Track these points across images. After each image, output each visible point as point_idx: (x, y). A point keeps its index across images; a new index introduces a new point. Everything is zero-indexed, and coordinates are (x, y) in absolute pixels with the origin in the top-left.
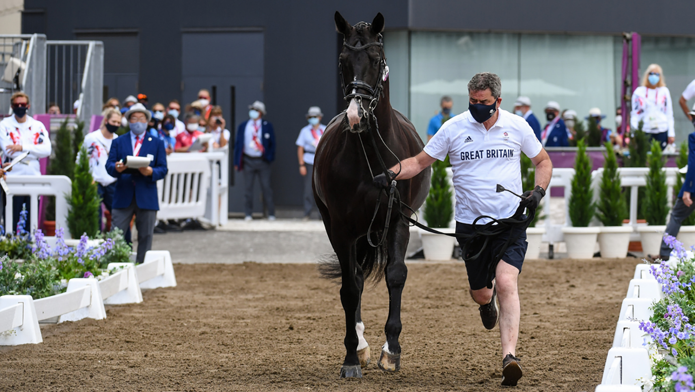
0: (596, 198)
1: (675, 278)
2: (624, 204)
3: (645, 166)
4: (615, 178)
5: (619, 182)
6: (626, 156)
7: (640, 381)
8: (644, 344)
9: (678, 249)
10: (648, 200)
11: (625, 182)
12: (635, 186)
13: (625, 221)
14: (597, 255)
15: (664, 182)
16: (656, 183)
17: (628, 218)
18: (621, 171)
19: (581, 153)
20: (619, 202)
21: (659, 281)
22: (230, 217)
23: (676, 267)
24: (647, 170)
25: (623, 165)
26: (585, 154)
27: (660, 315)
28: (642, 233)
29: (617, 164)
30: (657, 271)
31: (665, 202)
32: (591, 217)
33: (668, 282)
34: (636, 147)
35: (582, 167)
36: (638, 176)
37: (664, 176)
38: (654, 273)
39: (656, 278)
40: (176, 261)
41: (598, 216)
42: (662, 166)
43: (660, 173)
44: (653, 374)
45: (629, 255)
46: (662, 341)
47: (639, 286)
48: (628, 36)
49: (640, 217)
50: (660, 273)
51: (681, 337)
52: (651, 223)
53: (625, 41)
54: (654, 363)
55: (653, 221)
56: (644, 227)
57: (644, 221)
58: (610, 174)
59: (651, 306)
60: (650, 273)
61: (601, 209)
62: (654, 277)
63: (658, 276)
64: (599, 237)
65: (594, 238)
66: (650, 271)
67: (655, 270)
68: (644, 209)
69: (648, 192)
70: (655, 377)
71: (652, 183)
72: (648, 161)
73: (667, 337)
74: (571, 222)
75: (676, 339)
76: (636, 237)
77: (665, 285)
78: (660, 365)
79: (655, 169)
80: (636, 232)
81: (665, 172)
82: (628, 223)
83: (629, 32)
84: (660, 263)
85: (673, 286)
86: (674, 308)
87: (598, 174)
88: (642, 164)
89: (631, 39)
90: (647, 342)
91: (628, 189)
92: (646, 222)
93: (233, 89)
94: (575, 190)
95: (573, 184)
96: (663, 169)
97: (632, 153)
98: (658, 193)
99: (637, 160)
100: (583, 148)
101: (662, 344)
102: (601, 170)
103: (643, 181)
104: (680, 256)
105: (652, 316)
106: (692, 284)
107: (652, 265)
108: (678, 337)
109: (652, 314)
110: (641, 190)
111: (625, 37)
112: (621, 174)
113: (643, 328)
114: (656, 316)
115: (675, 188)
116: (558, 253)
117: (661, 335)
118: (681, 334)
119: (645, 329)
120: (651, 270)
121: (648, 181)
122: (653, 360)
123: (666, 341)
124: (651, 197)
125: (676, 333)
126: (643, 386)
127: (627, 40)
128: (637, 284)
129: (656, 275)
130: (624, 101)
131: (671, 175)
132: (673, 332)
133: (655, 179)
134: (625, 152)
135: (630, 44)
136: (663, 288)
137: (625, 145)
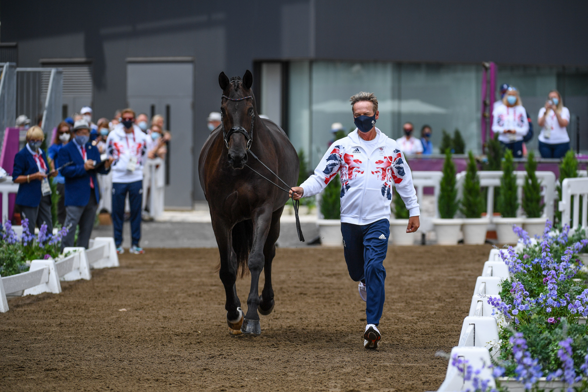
0: (460, 196)
1: (520, 261)
2: (483, 201)
3: (500, 170)
4: (476, 180)
5: (478, 182)
7: (489, 344)
8: (493, 314)
9: (525, 237)
10: (502, 198)
11: (483, 182)
12: (491, 186)
14: (461, 242)
15: (515, 183)
16: (509, 183)
17: (485, 212)
18: (481, 174)
19: (448, 159)
20: (479, 199)
21: (506, 263)
22: (166, 210)
23: (522, 251)
24: (500, 173)
25: (482, 169)
26: (451, 160)
27: (506, 289)
28: (497, 224)
29: (477, 168)
30: (505, 255)
31: (516, 199)
32: (455, 211)
33: (514, 264)
34: (493, 154)
35: (449, 170)
36: (494, 177)
37: (515, 178)
38: (502, 257)
39: (504, 261)
41: (462, 211)
42: (513, 170)
43: (512, 176)
44: (500, 339)
45: (486, 242)
46: (507, 312)
47: (492, 267)
48: (487, 65)
49: (496, 211)
50: (507, 256)
51: (522, 308)
52: (505, 215)
53: (483, 69)
54: (501, 329)
56: (499, 219)
57: (499, 214)
58: (472, 177)
59: (500, 283)
60: (499, 256)
61: (464, 205)
62: (502, 260)
63: (505, 258)
64: (463, 227)
65: (458, 228)
67: (502, 254)
68: (498, 205)
69: (502, 192)
70: (501, 340)
71: (505, 184)
72: (503, 166)
73: (510, 309)
74: (439, 215)
75: (517, 311)
76: (491, 227)
77: (511, 266)
78: (506, 331)
79: (508, 172)
80: (492, 223)
81: (516, 175)
82: (485, 215)
83: (487, 61)
84: (507, 248)
85: (518, 267)
86: (518, 285)
87: (462, 177)
88: (497, 168)
89: (490, 68)
90: (495, 312)
91: (486, 189)
92: (501, 215)
93: (168, 107)
94: (443, 189)
95: (442, 184)
96: (515, 173)
97: (490, 160)
98: (510, 192)
99: (493, 165)
100: (449, 155)
101: (507, 314)
102: (464, 173)
103: (497, 182)
104: (525, 243)
105: (501, 291)
106: (533, 266)
107: (500, 250)
108: (519, 308)
109: (501, 290)
110: (497, 190)
111: (484, 66)
112: (480, 176)
113: (490, 303)
114: (504, 291)
115: (524, 188)
116: (429, 240)
117: (505, 308)
119: (493, 304)
120: (500, 254)
121: (502, 182)
122: (500, 326)
123: (510, 312)
124: (505, 195)
125: (518, 305)
126: (492, 348)
127: (486, 69)
128: (491, 266)
129: (504, 258)
130: (484, 117)
131: (521, 177)
132: (516, 305)
133: (508, 180)
134: (484, 158)
135: (489, 72)
136: (510, 269)
137: (484, 153)
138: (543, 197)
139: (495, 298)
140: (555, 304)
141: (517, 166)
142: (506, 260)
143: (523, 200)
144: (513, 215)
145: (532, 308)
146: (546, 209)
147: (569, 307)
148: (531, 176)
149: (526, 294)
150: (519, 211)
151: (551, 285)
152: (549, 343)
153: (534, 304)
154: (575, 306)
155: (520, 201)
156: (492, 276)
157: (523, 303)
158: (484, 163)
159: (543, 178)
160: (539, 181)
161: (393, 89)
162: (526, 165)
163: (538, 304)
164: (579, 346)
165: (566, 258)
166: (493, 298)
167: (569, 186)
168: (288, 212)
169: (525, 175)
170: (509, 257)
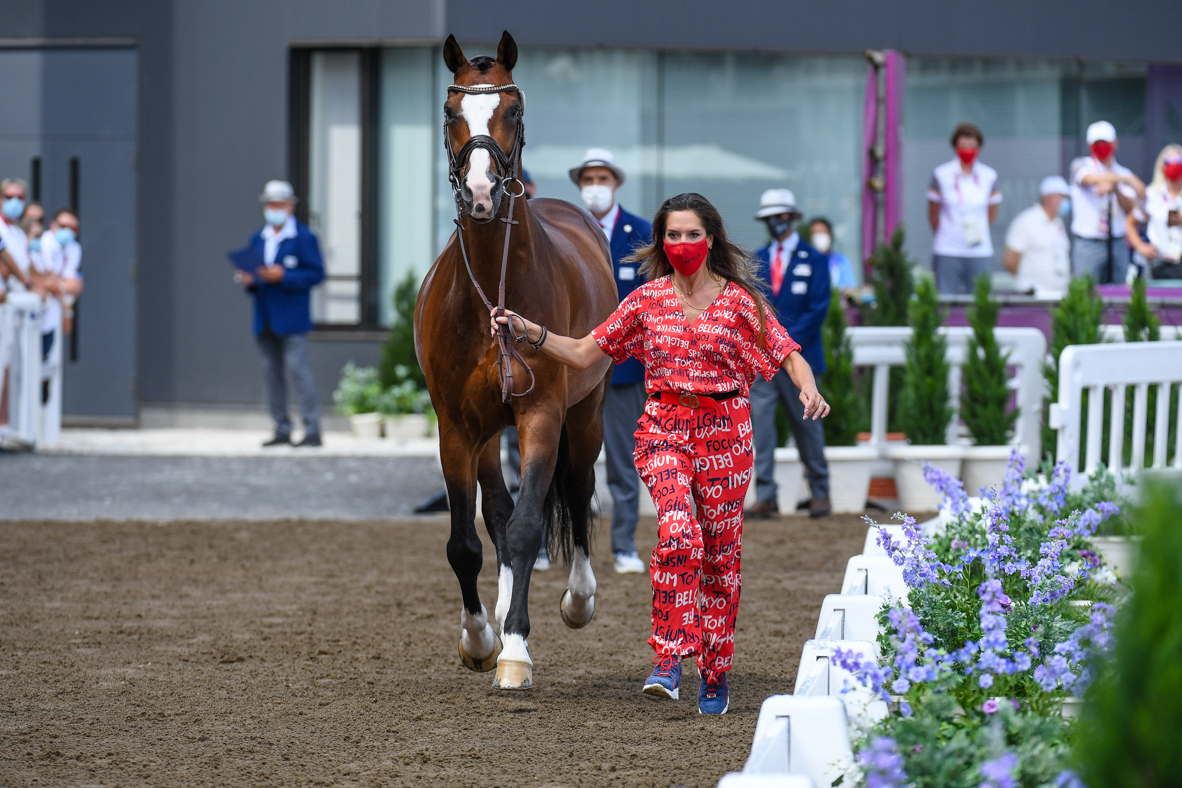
2: (862, 402)
3: (904, 324)
4: (842, 349)
5: (849, 356)
6: (868, 303)
7: (835, 768)
9: (955, 494)
10: (909, 394)
11: (862, 356)
12: (883, 364)
13: (862, 435)
15: (942, 356)
16: (928, 358)
17: (868, 430)
18: (855, 333)
20: (852, 396)
21: (897, 561)
22: (66, 426)
23: (948, 530)
24: (906, 332)
25: (859, 322)
28: (898, 462)
29: (847, 319)
30: (893, 539)
31: (945, 397)
33: (916, 563)
34: (888, 284)
36: (889, 343)
37: (941, 346)
38: (887, 545)
39: (890, 555)
42: (938, 324)
43: (935, 339)
45: (869, 506)
46: (880, 686)
47: (865, 572)
48: (879, 57)
49: (893, 427)
50: (898, 543)
51: (917, 677)
52: (914, 441)
53: (869, 68)
54: (858, 732)
55: (920, 436)
56: (903, 450)
57: (901, 435)
58: (834, 341)
59: (877, 612)
60: (879, 543)
62: (885, 552)
63: (894, 549)
66: (878, 539)
67: (887, 537)
68: (900, 412)
69: (910, 378)
71: (918, 359)
72: (912, 313)
73: (889, 679)
75: (907, 682)
76: (883, 469)
77: (909, 569)
80: (883, 458)
81: (944, 336)
82: (867, 440)
83: (879, 49)
84: (902, 522)
85: (926, 570)
88: (899, 320)
89: (885, 65)
90: (850, 687)
91: (867, 371)
92: (904, 439)
93: (75, 165)
96: (942, 331)
97: (880, 297)
98: (929, 380)
99: (890, 311)
101: (881, 690)
103: (898, 355)
104: (957, 509)
106: (964, 569)
107: (882, 527)
108: (910, 677)
110: (896, 373)
111: (871, 60)
112: (854, 339)
113: (838, 662)
115: (965, 369)
117: (876, 675)
118: (918, 672)
119: (844, 664)
120: (881, 538)
121: (909, 355)
122: (855, 725)
123: (888, 687)
124: (917, 387)
125: (908, 668)
126: (842, 776)
127: (876, 67)
128: (864, 568)
129: (891, 550)
130: (869, 191)
131: (957, 343)
132: (904, 667)
133: (923, 351)
134: (866, 294)
135: (883, 72)
136: (906, 575)
137: (868, 280)
138: (1014, 392)
140: (1002, 667)
141: (947, 312)
142: (897, 552)
143: (962, 399)
144: (936, 437)
145: (944, 675)
146: (1021, 424)
147: (1038, 674)
148: (984, 339)
149: (925, 639)
150: (955, 428)
151: (991, 618)
152: (969, 764)
153: (946, 666)
154: (1053, 672)
155: (954, 403)
156: (866, 593)
157: (918, 663)
158: (866, 305)
159: (1013, 344)
160: (1003, 352)
161: (644, 118)
162: (970, 312)
163: (959, 668)
164: (1044, 773)
165: (1052, 547)
167: (1077, 365)
168: (376, 430)
169: (967, 336)
170: (903, 544)
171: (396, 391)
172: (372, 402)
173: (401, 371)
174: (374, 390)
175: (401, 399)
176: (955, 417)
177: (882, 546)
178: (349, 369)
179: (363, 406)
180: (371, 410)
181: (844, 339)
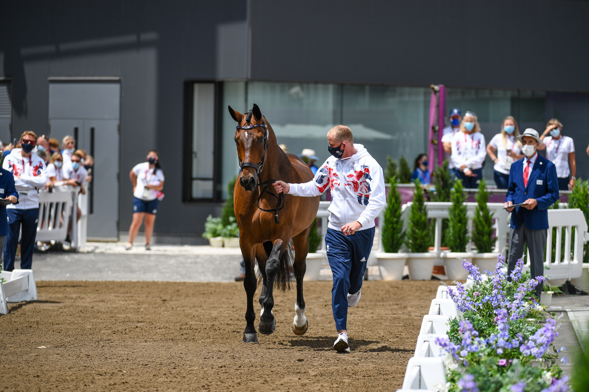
0: (407, 226)
1: (469, 299)
2: (430, 234)
3: (449, 201)
4: (423, 212)
5: (426, 214)
6: (432, 192)
7: (436, 388)
8: (440, 355)
9: (475, 273)
10: (451, 231)
11: (431, 214)
12: (439, 218)
13: (431, 248)
14: (406, 278)
15: (465, 215)
16: (459, 215)
17: (433, 246)
18: (428, 204)
19: (394, 189)
20: (427, 232)
21: (455, 301)
22: (89, 241)
23: (472, 288)
24: (450, 204)
25: (429, 200)
26: (396, 190)
27: (455, 330)
28: (446, 259)
29: (424, 199)
30: (453, 292)
31: (466, 232)
32: (401, 244)
33: (463, 301)
34: (441, 184)
35: (393, 201)
36: (442, 209)
37: (465, 210)
38: (451, 294)
39: (452, 298)
40: (38, 280)
41: (407, 244)
42: (463, 202)
43: (462, 207)
44: (448, 381)
45: (433, 277)
47: (439, 305)
48: (437, 88)
49: (444, 244)
50: (456, 293)
51: (471, 350)
52: (453, 250)
53: (433, 92)
54: (448, 372)
55: (455, 248)
56: (448, 254)
57: (448, 248)
58: (419, 207)
59: (448, 322)
60: (447, 293)
61: (410, 238)
62: (450, 297)
63: (454, 296)
64: (408, 261)
65: (403, 262)
67: (451, 291)
68: (447, 239)
69: (451, 224)
70: (449, 384)
71: (454, 216)
72: (453, 197)
73: (459, 350)
74: (383, 249)
75: (467, 352)
76: (439, 263)
77: (460, 304)
78: (454, 373)
80: (439, 257)
81: (466, 206)
82: (433, 250)
83: (436, 84)
84: (456, 285)
85: (467, 305)
86: (466, 324)
87: (407, 207)
88: (446, 198)
89: (439, 91)
90: (443, 354)
91: (433, 221)
92: (448, 250)
93: (92, 130)
94: (387, 221)
95: (385, 216)
96: (465, 204)
97: (438, 190)
98: (459, 225)
99: (441, 196)
100: (395, 185)
101: (455, 355)
102: (409, 204)
103: (446, 214)
104: (475, 279)
105: (449, 331)
106: (483, 304)
107: (449, 286)
108: (468, 350)
109: (448, 328)
110: (445, 222)
111: (433, 89)
112: (427, 207)
113: (438, 343)
114: (452, 331)
115: (474, 222)
116: (371, 275)
117: (454, 349)
118: (472, 348)
119: (440, 344)
120: (448, 291)
121: (451, 214)
122: (447, 369)
123: (459, 354)
124: (454, 227)
125: (467, 346)
127: (435, 92)
128: (438, 303)
129: (453, 296)
130: (432, 144)
131: (471, 209)
132: (465, 346)
133: (457, 211)
134: (432, 188)
135: (438, 95)
136: (458, 306)
138: (495, 230)
139: (443, 339)
140: (507, 345)
141: (467, 196)
143: (473, 233)
144: (463, 250)
145: (483, 349)
146: (497, 244)
147: (522, 348)
148: (482, 208)
149: (475, 334)
150: (470, 245)
152: (501, 387)
153: (484, 345)
154: (528, 348)
155: (470, 235)
156: (439, 314)
157: (472, 344)
159: (495, 210)
160: (491, 213)
161: (335, 113)
162: (477, 197)
163: (489, 345)
165: (519, 296)
166: (440, 338)
168: (221, 244)
169: (476, 206)
170: (457, 294)
171: (229, 227)
172: (218, 232)
173: (231, 219)
174: (220, 227)
175: (230, 231)
176: (470, 241)
177: (449, 294)
178: (210, 218)
179: (215, 234)
180: (219, 235)
181: (423, 207)
